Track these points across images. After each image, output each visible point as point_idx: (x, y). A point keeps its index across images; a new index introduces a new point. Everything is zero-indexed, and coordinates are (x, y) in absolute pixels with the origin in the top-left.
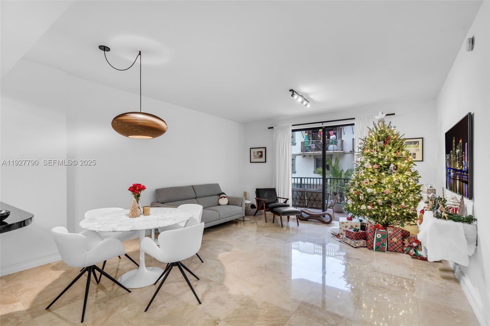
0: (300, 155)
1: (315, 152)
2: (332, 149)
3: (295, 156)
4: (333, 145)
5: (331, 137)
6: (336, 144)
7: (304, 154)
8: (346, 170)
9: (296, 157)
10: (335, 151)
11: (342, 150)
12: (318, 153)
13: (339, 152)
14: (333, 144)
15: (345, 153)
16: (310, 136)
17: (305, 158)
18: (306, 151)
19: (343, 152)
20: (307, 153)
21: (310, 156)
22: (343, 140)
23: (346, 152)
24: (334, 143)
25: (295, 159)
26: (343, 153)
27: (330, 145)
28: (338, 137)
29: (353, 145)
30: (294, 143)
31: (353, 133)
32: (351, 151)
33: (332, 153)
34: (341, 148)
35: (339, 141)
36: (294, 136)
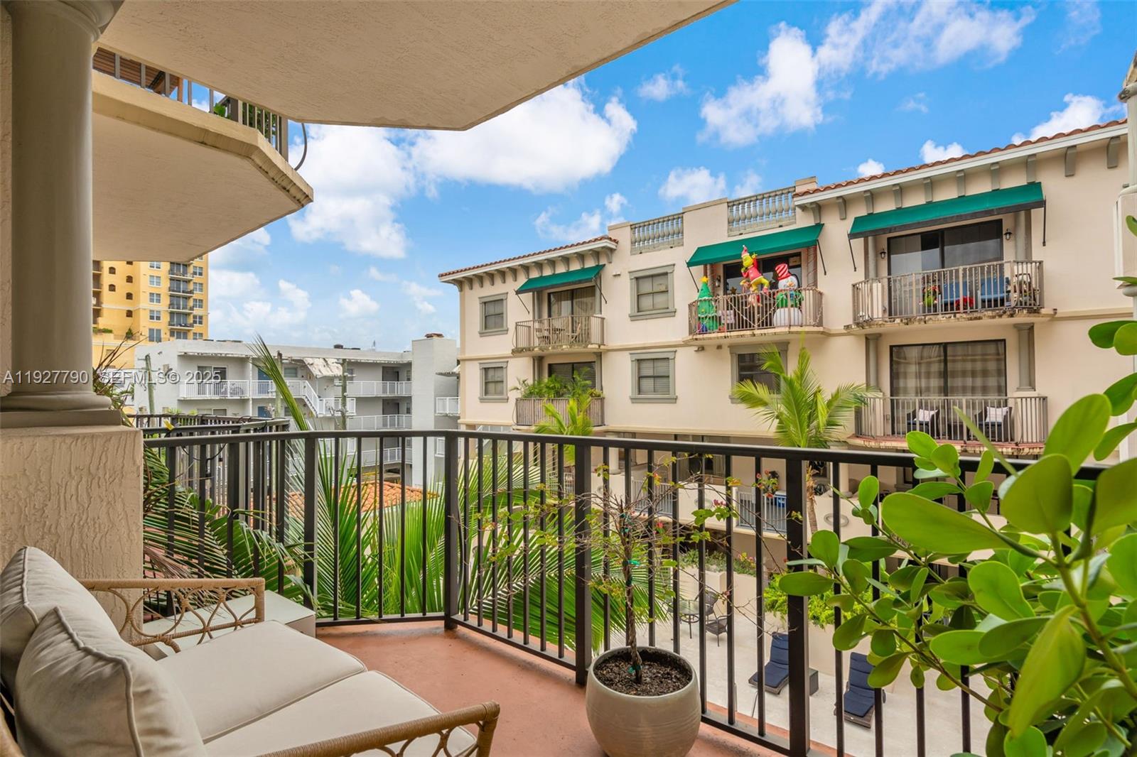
0: (686, 344)
1: (729, 334)
2: (783, 322)
3: (674, 349)
4: (786, 309)
5: (782, 284)
6: (798, 304)
7: (696, 339)
8: (834, 391)
9: (675, 352)
10: (793, 329)
11: (820, 324)
12: (738, 336)
13: (808, 333)
14: (786, 306)
15: (827, 335)
16: (717, 284)
17: (702, 353)
18: (704, 330)
19: (821, 329)
20: (705, 336)
21: (719, 347)
22: (821, 294)
23: (832, 332)
24: (790, 303)
25: (674, 359)
26: (823, 333)
27: (778, 311)
29: (854, 306)
30: (671, 309)
31: (853, 269)
32: (847, 327)
33: (785, 333)
34: (815, 318)
35: (808, 296)
36: (669, 289)
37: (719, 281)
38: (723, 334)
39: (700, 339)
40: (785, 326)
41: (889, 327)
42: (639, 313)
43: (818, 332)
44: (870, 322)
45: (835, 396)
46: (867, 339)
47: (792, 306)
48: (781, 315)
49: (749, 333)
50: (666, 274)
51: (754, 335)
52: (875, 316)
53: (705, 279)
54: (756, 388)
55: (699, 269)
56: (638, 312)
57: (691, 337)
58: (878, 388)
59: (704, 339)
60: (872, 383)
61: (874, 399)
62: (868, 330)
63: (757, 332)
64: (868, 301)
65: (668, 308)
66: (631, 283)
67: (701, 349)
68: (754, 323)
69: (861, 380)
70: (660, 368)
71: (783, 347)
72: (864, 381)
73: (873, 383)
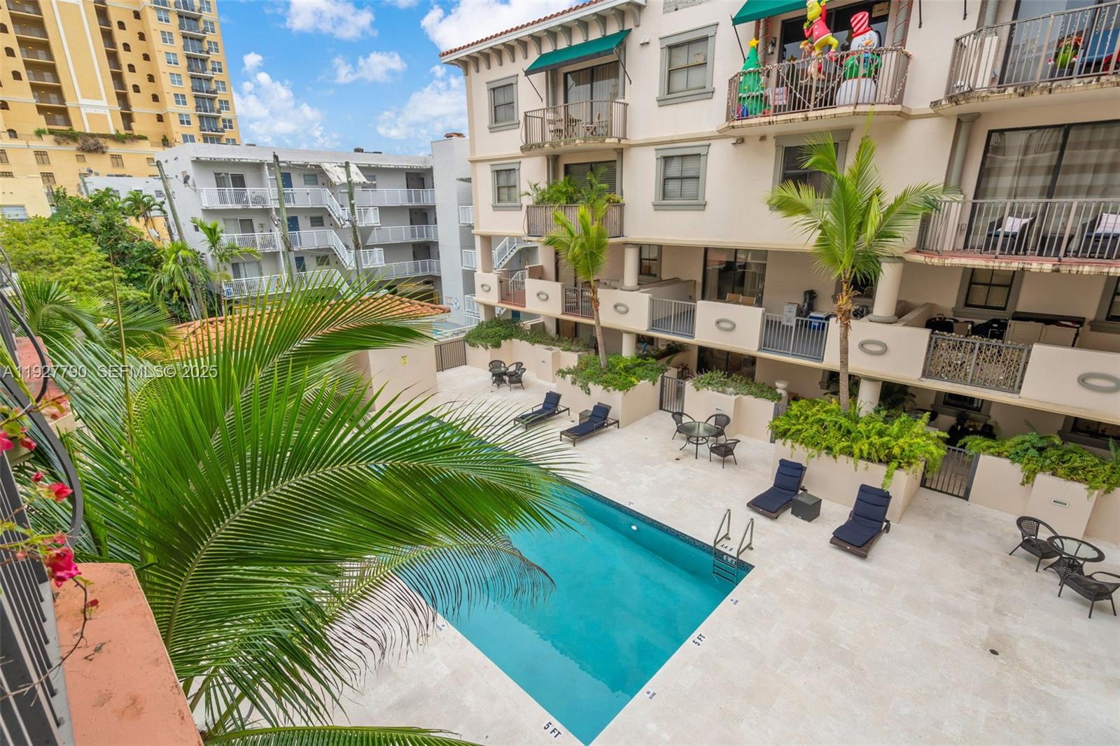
0: (722, 135)
1: (774, 118)
2: (848, 99)
3: (707, 142)
4: (856, 81)
5: (857, 43)
7: (733, 127)
8: (899, 193)
9: (708, 146)
10: (860, 109)
11: (899, 101)
12: (786, 121)
13: (879, 113)
14: (856, 77)
15: (905, 117)
16: (770, 51)
17: (741, 147)
18: (745, 115)
19: (898, 108)
20: (745, 122)
21: (763, 138)
22: (908, 57)
23: (912, 113)
24: (862, 71)
25: (707, 155)
26: (900, 114)
28: (888, 44)
29: (951, 71)
30: (708, 89)
31: (963, 17)
32: (935, 104)
33: (849, 115)
34: (893, 92)
35: (889, 62)
36: (709, 62)
37: (774, 45)
38: (766, 119)
39: (738, 127)
40: (850, 105)
41: (996, 100)
42: (669, 96)
43: (893, 113)
44: (969, 94)
45: (900, 200)
46: (959, 122)
47: (864, 76)
48: (847, 90)
49: (800, 116)
50: (705, 39)
51: (807, 119)
52: (978, 85)
53: (754, 42)
54: (798, 190)
55: (747, 28)
56: (669, 93)
57: (727, 124)
58: (959, 189)
59: (742, 126)
60: (953, 181)
61: (951, 203)
62: (965, 107)
63: (811, 114)
64: (973, 62)
65: (705, 87)
66: (662, 53)
67: (741, 141)
68: (809, 102)
69: (938, 179)
70: (690, 168)
71: (842, 136)
72: (943, 180)
73: (953, 183)
